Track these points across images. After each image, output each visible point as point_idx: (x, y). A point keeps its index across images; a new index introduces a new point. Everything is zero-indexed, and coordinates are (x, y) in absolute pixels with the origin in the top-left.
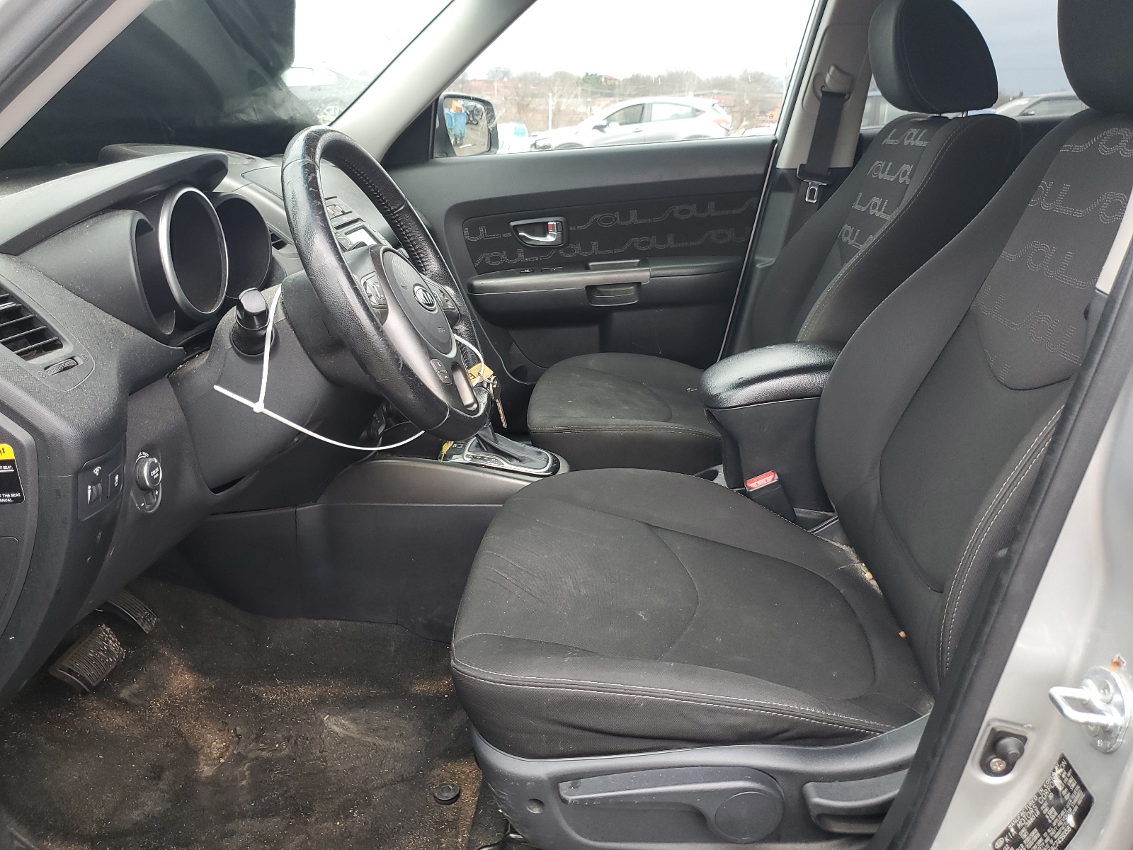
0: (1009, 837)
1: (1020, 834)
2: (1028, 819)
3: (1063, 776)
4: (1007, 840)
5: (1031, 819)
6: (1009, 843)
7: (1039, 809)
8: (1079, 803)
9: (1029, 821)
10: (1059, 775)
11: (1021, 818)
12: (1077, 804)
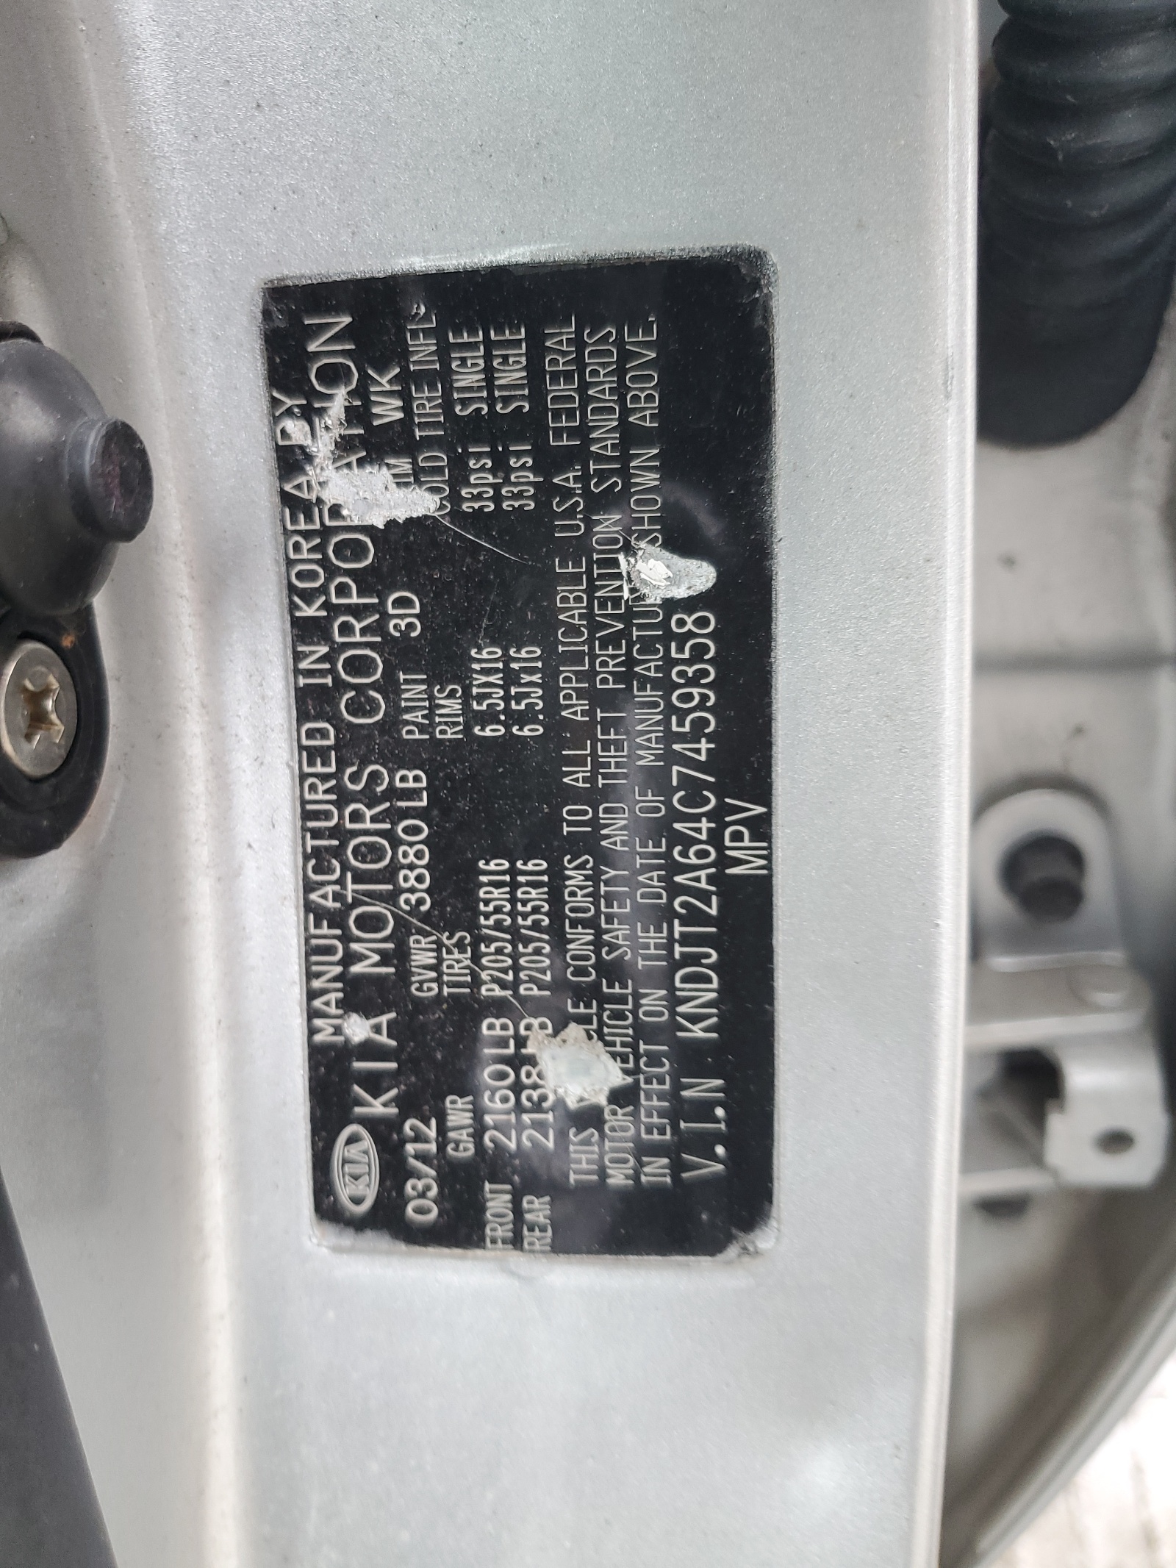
0: (375, 1084)
1: (424, 987)
2: (390, 873)
3: (388, 411)
4: (378, 1107)
5: (407, 854)
6: (408, 1106)
7: (401, 755)
8: (645, 415)
9: (407, 879)
10: (345, 445)
11: (337, 919)
12: (630, 436)
